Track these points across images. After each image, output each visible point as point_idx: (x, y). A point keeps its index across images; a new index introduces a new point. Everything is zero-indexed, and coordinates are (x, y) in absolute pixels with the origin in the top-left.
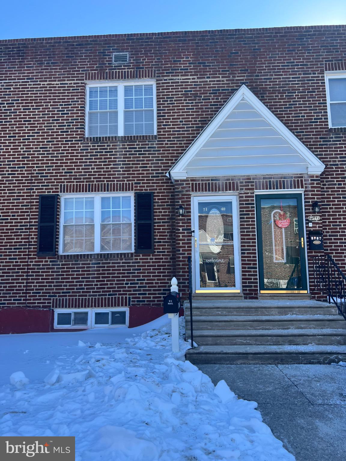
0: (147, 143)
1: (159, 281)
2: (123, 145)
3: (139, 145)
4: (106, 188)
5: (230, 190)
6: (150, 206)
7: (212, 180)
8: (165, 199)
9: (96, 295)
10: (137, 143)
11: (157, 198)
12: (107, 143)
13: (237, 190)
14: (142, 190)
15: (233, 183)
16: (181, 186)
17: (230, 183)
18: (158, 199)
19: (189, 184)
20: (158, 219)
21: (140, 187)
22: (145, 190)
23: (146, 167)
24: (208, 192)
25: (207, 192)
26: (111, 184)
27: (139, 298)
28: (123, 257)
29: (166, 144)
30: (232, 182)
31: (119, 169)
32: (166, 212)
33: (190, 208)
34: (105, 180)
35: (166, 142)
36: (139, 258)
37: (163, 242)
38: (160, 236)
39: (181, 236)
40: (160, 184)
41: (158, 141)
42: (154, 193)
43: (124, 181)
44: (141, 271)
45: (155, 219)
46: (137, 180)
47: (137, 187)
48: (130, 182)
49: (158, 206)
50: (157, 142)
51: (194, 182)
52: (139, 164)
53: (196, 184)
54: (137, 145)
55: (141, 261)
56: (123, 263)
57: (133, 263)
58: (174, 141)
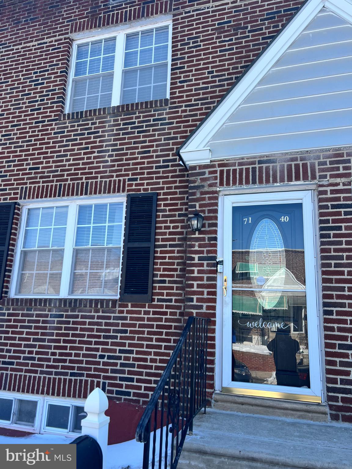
0: (152, 113)
1: (158, 358)
2: (114, 121)
3: (139, 117)
4: (84, 190)
5: (298, 179)
6: (150, 216)
7: (260, 162)
8: (176, 204)
9: (50, 373)
10: (137, 115)
11: (162, 203)
12: (92, 119)
13: (314, 177)
14: (139, 190)
15: (304, 166)
16: (199, 177)
17: (297, 166)
18: (165, 205)
19: (216, 172)
20: (163, 240)
21: (137, 185)
22: (145, 190)
23: (149, 152)
24: (253, 186)
25: (251, 186)
26: (92, 183)
27: (121, 386)
28: (99, 306)
29: (183, 111)
30: (301, 163)
31: (107, 158)
32: (177, 227)
33: (216, 218)
34: (84, 177)
35: (184, 108)
36: (125, 309)
37: (170, 282)
38: (165, 270)
39: (196, 272)
40: (170, 179)
41: (170, 108)
42: (159, 194)
43: (112, 176)
44: (128, 335)
45: (158, 240)
46: (133, 174)
47: (131, 185)
48: (121, 178)
49: (163, 216)
50: (168, 111)
51: (225, 169)
52: (137, 148)
53: (228, 171)
54: (136, 118)
55: (129, 315)
56: (99, 317)
57: (115, 318)
58: (197, 105)
